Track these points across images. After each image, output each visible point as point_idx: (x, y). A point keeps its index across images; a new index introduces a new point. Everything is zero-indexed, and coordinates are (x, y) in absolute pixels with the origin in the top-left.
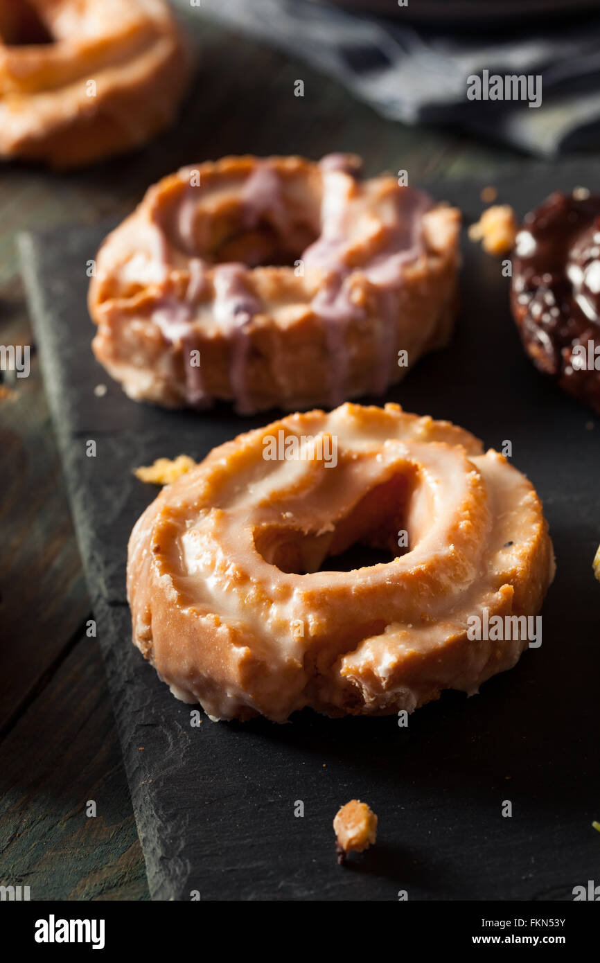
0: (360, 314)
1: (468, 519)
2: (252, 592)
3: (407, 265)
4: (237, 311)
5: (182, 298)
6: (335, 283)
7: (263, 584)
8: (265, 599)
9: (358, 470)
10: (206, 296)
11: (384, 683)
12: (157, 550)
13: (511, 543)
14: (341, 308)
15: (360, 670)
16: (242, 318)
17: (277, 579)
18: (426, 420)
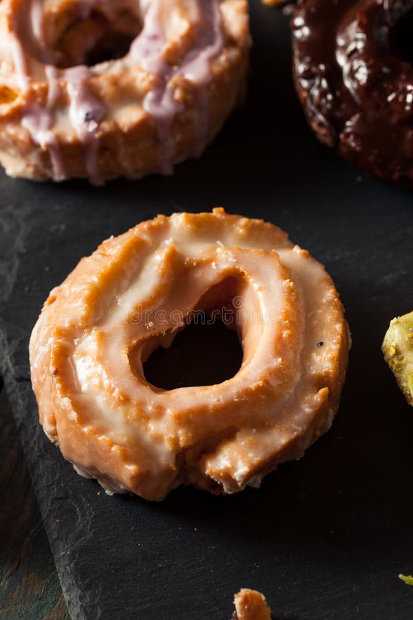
0: (181, 108)
1: (289, 328)
2: (133, 412)
3: (213, 59)
4: (88, 119)
5: (43, 104)
6: (160, 84)
7: (141, 404)
8: (144, 417)
9: (198, 274)
10: (62, 102)
11: (240, 484)
12: (56, 373)
13: (321, 344)
14: (167, 106)
15: (221, 474)
16: (93, 126)
17: (152, 398)
18: (243, 221)
